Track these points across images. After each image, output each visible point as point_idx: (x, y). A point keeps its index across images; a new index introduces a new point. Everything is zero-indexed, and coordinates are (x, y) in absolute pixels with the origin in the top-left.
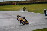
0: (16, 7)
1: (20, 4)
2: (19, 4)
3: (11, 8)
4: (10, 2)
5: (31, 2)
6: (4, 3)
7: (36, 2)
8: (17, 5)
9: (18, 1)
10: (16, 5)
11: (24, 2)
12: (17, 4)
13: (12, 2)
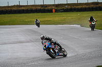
0: (55, 17)
1: (63, 9)
2: (61, 9)
4: (42, 6)
6: (29, 8)
7: (98, 6)
8: (56, 13)
10: (55, 12)
11: (73, 6)
12: (56, 11)
13: (46, 7)
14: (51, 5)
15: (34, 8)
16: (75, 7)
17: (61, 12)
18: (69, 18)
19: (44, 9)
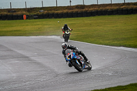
0: (27, 25)
1: (37, 15)
2: (35, 15)
3: (11, 29)
4: (9, 10)
5: (70, 11)
9: (31, 9)
10: (27, 18)
11: (51, 10)
13: (15, 11)
14: (20, 9)
16: (53, 11)
17: (35, 18)
19: (12, 15)
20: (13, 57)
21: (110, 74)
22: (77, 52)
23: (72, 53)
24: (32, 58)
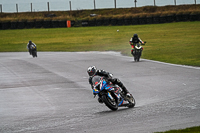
0: (72, 36)
1: (87, 21)
4: (46, 14)
5: (135, 15)
6: (21, 19)
7: (155, 13)
8: (74, 29)
10: (72, 26)
11: (107, 14)
12: (74, 24)
13: (54, 16)
14: (63, 12)
15: (30, 18)
16: (110, 16)
17: (84, 26)
18: (100, 38)
19: (50, 21)
20: (52, 82)
21: (193, 108)
22: (110, 80)
23: (102, 82)
24: (80, 84)
